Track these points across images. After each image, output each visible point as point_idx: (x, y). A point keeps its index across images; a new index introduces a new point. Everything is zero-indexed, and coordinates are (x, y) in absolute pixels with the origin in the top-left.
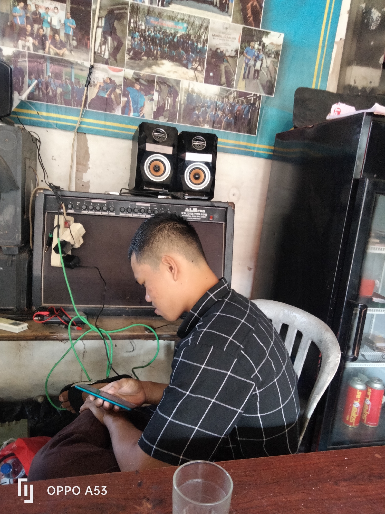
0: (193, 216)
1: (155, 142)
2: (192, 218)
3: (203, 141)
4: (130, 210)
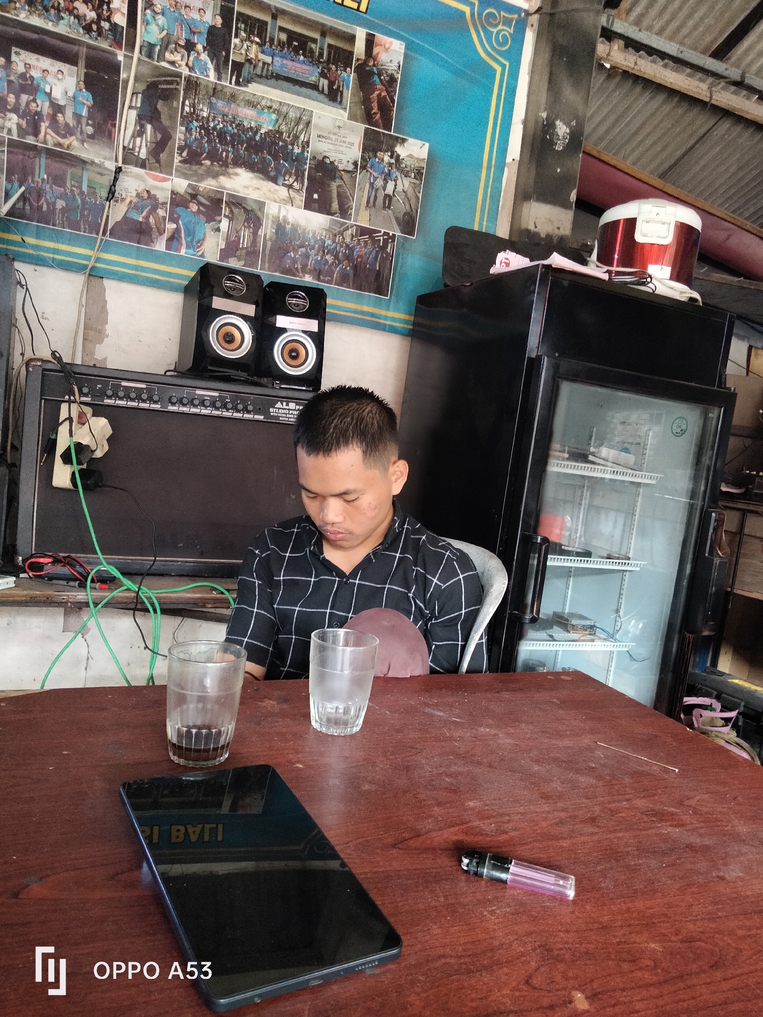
0: (288, 415)
1: (227, 295)
2: (286, 419)
3: (304, 299)
4: (185, 401)
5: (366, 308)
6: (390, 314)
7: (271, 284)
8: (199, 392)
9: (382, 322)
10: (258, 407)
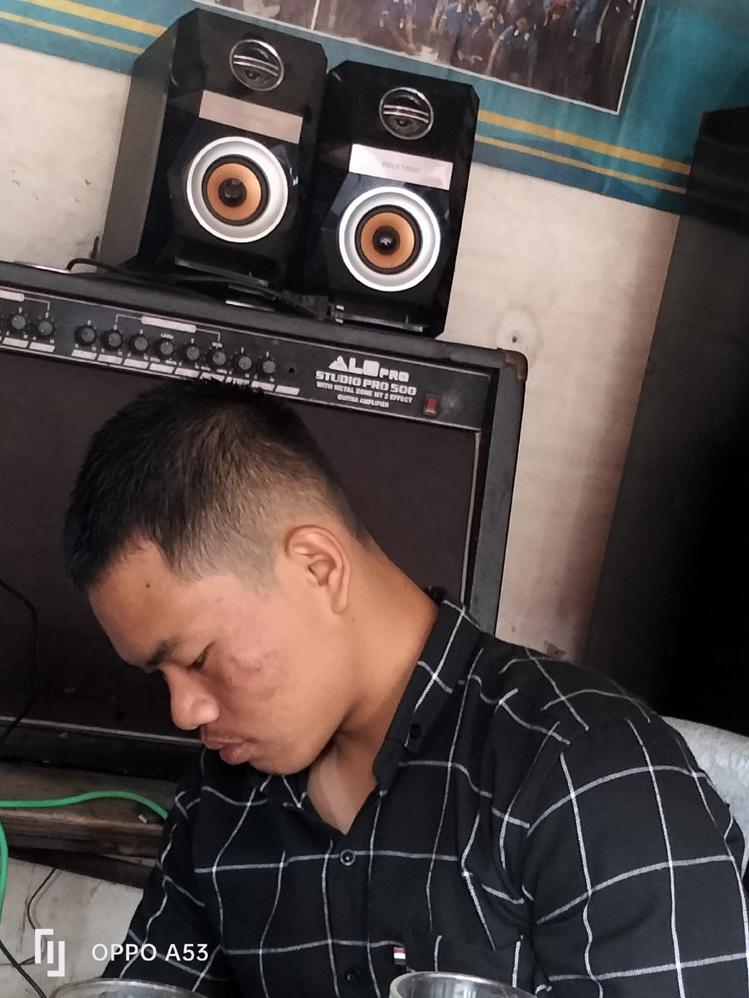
0: (358, 391)
1: (238, 91)
2: (355, 400)
3: (422, 106)
4: (114, 339)
5: (560, 136)
6: (618, 152)
7: (347, 67)
8: (149, 320)
9: (598, 170)
10: (287, 367)
